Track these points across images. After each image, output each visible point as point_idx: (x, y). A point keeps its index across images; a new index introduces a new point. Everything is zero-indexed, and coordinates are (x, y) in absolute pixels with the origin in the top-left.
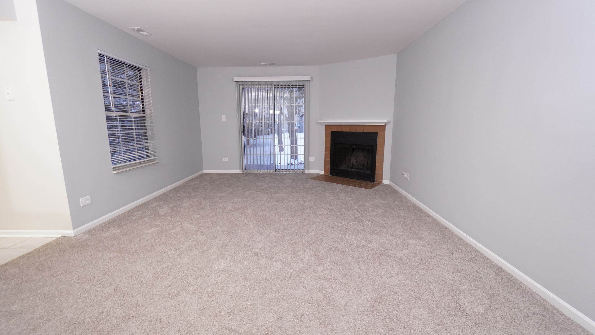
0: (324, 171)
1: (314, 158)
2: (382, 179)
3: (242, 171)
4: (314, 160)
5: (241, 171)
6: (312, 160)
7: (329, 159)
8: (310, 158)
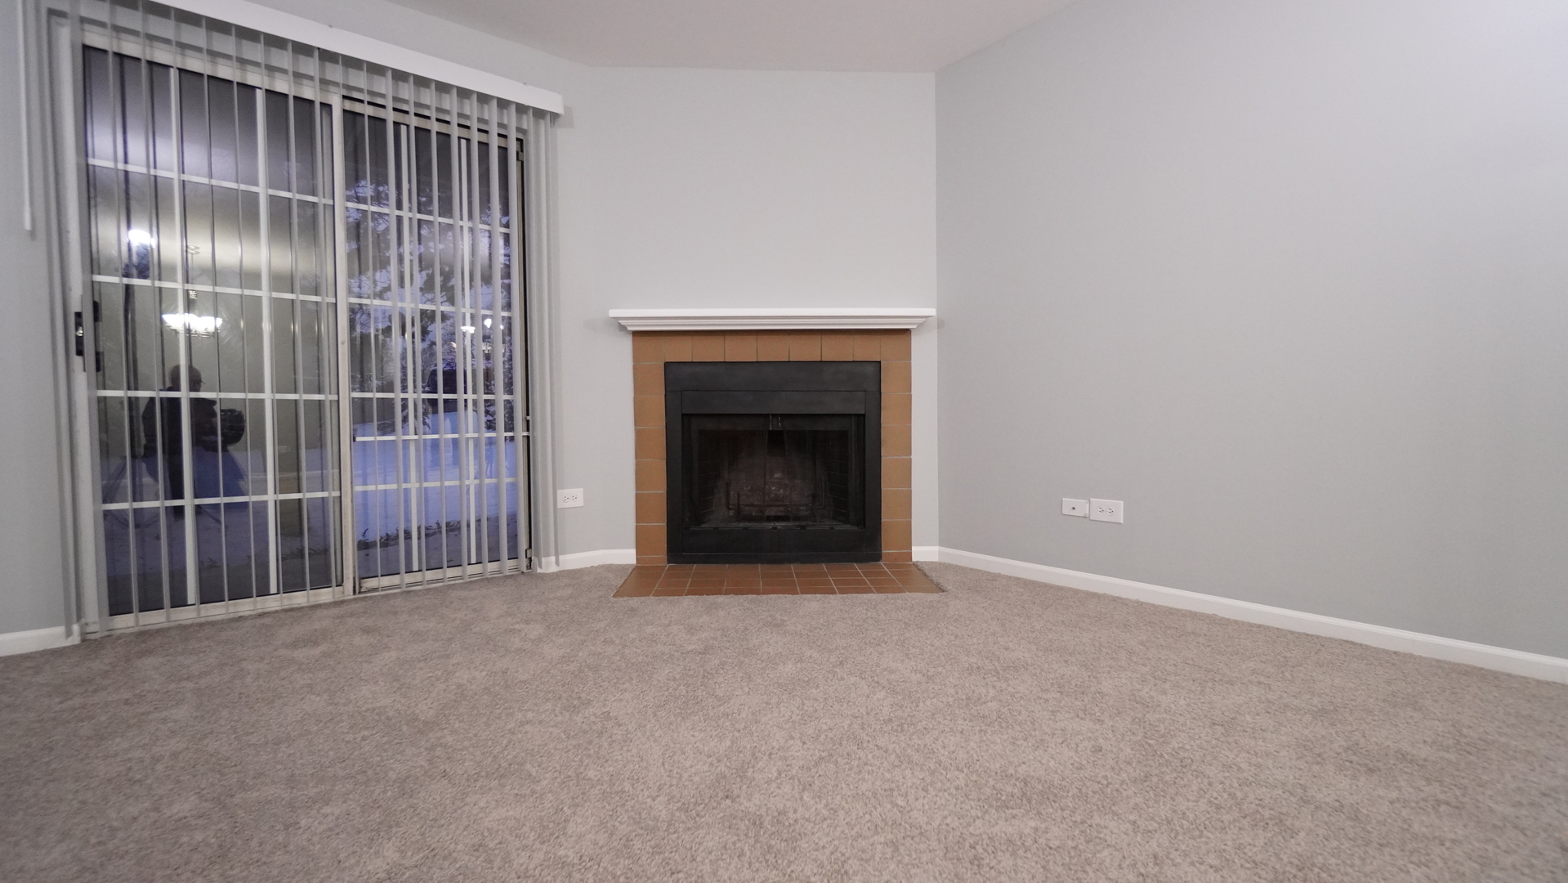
0: (634, 551)
1: (579, 492)
2: (909, 546)
3: (76, 628)
4: (580, 502)
5: (69, 633)
6: (570, 504)
7: (662, 490)
8: (561, 493)
